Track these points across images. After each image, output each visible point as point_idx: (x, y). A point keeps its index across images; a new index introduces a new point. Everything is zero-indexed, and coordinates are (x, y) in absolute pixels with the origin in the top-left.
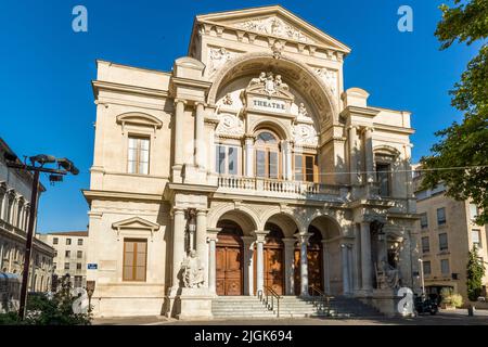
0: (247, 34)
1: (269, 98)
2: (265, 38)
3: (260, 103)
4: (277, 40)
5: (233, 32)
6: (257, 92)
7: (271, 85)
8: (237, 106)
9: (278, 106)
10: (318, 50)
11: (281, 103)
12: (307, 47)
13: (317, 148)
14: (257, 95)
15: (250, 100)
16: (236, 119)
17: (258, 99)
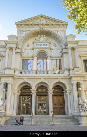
1: (41, 43)
2: (38, 25)
3: (38, 45)
4: (42, 25)
6: (38, 41)
7: (42, 38)
8: (31, 46)
9: (45, 45)
10: (56, 25)
12: (53, 25)
13: (60, 57)
14: (37, 42)
15: (35, 44)
16: (31, 51)
17: (38, 44)
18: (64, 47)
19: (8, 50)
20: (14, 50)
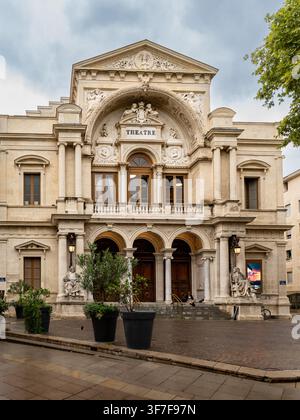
0: (117, 73)
1: (141, 126)
2: (135, 74)
3: (132, 132)
5: (106, 72)
6: (130, 122)
8: (112, 135)
9: (149, 132)
10: (185, 75)
11: (151, 129)
12: (174, 75)
13: (187, 168)
14: (130, 125)
15: (123, 130)
16: (112, 149)
17: (130, 128)
18: (200, 141)
19: (62, 149)
20: (78, 149)
